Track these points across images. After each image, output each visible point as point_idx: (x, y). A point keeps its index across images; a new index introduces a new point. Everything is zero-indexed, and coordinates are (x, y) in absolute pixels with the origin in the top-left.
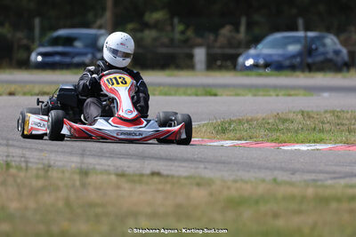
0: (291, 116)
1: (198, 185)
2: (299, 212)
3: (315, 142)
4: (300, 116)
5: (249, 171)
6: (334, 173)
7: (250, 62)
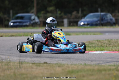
0: (94, 42)
1: (59, 66)
2: (92, 75)
3: (101, 50)
4: (97, 42)
5: (77, 61)
6: (106, 61)
7: (82, 23)
